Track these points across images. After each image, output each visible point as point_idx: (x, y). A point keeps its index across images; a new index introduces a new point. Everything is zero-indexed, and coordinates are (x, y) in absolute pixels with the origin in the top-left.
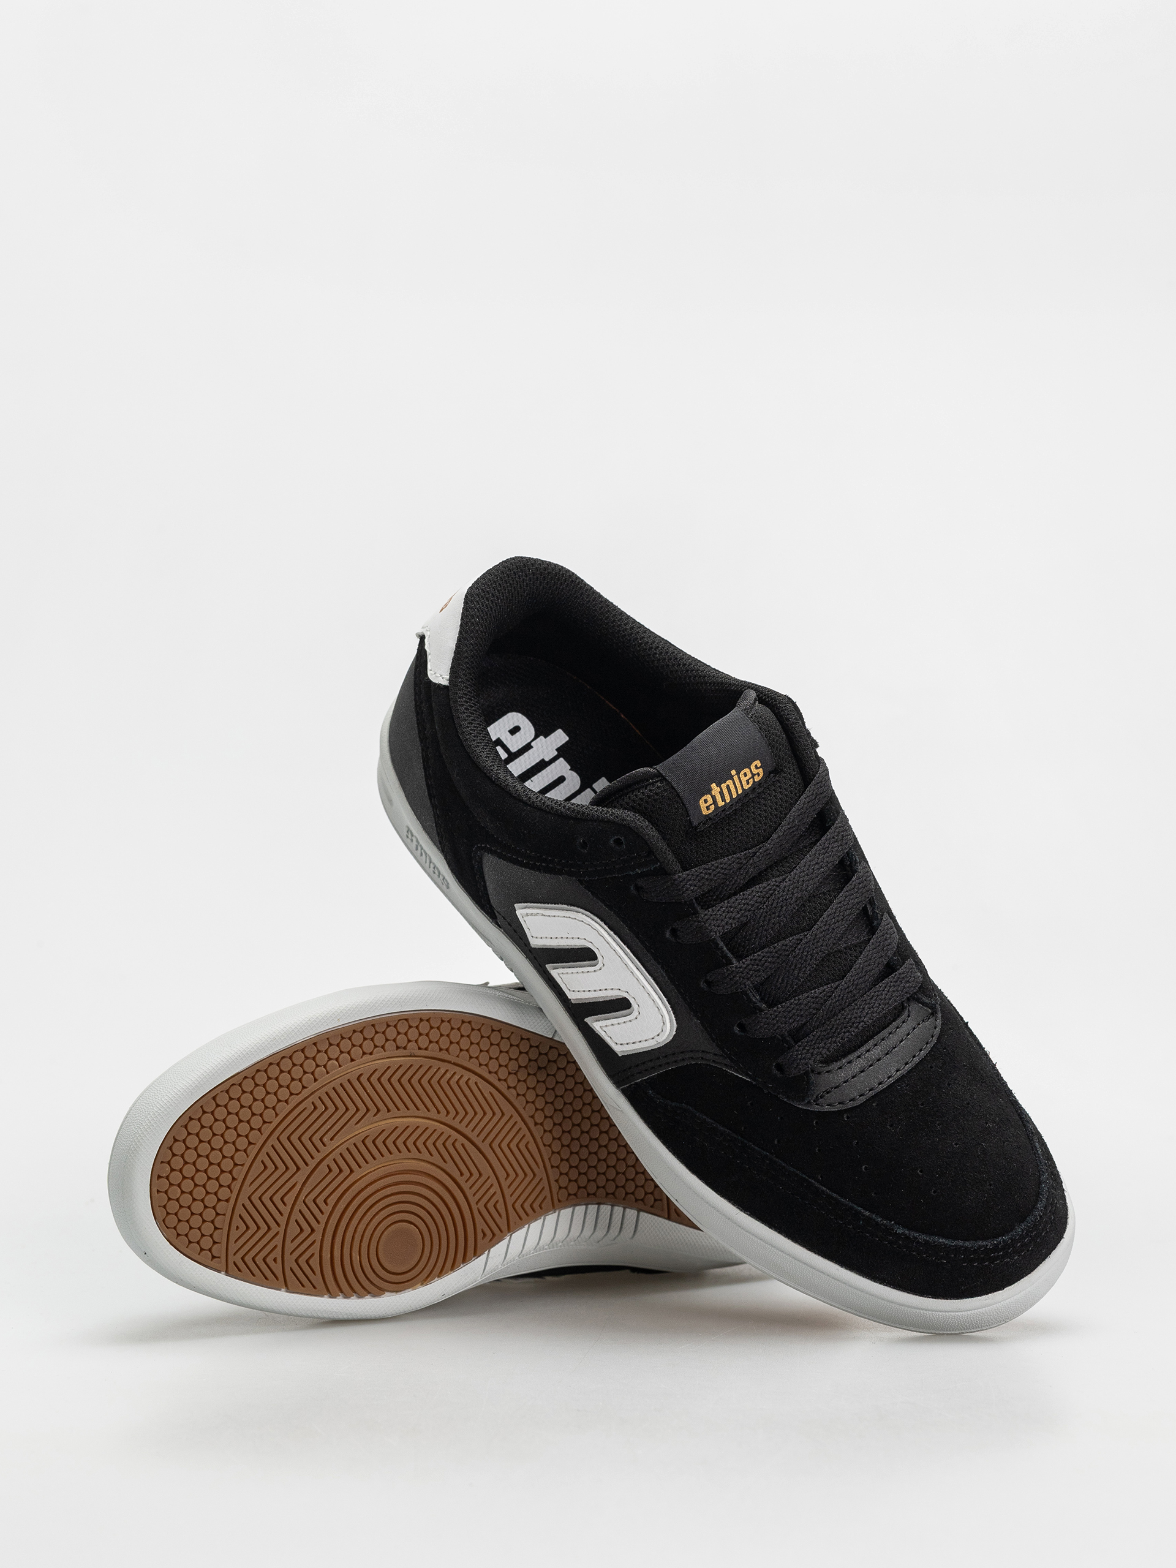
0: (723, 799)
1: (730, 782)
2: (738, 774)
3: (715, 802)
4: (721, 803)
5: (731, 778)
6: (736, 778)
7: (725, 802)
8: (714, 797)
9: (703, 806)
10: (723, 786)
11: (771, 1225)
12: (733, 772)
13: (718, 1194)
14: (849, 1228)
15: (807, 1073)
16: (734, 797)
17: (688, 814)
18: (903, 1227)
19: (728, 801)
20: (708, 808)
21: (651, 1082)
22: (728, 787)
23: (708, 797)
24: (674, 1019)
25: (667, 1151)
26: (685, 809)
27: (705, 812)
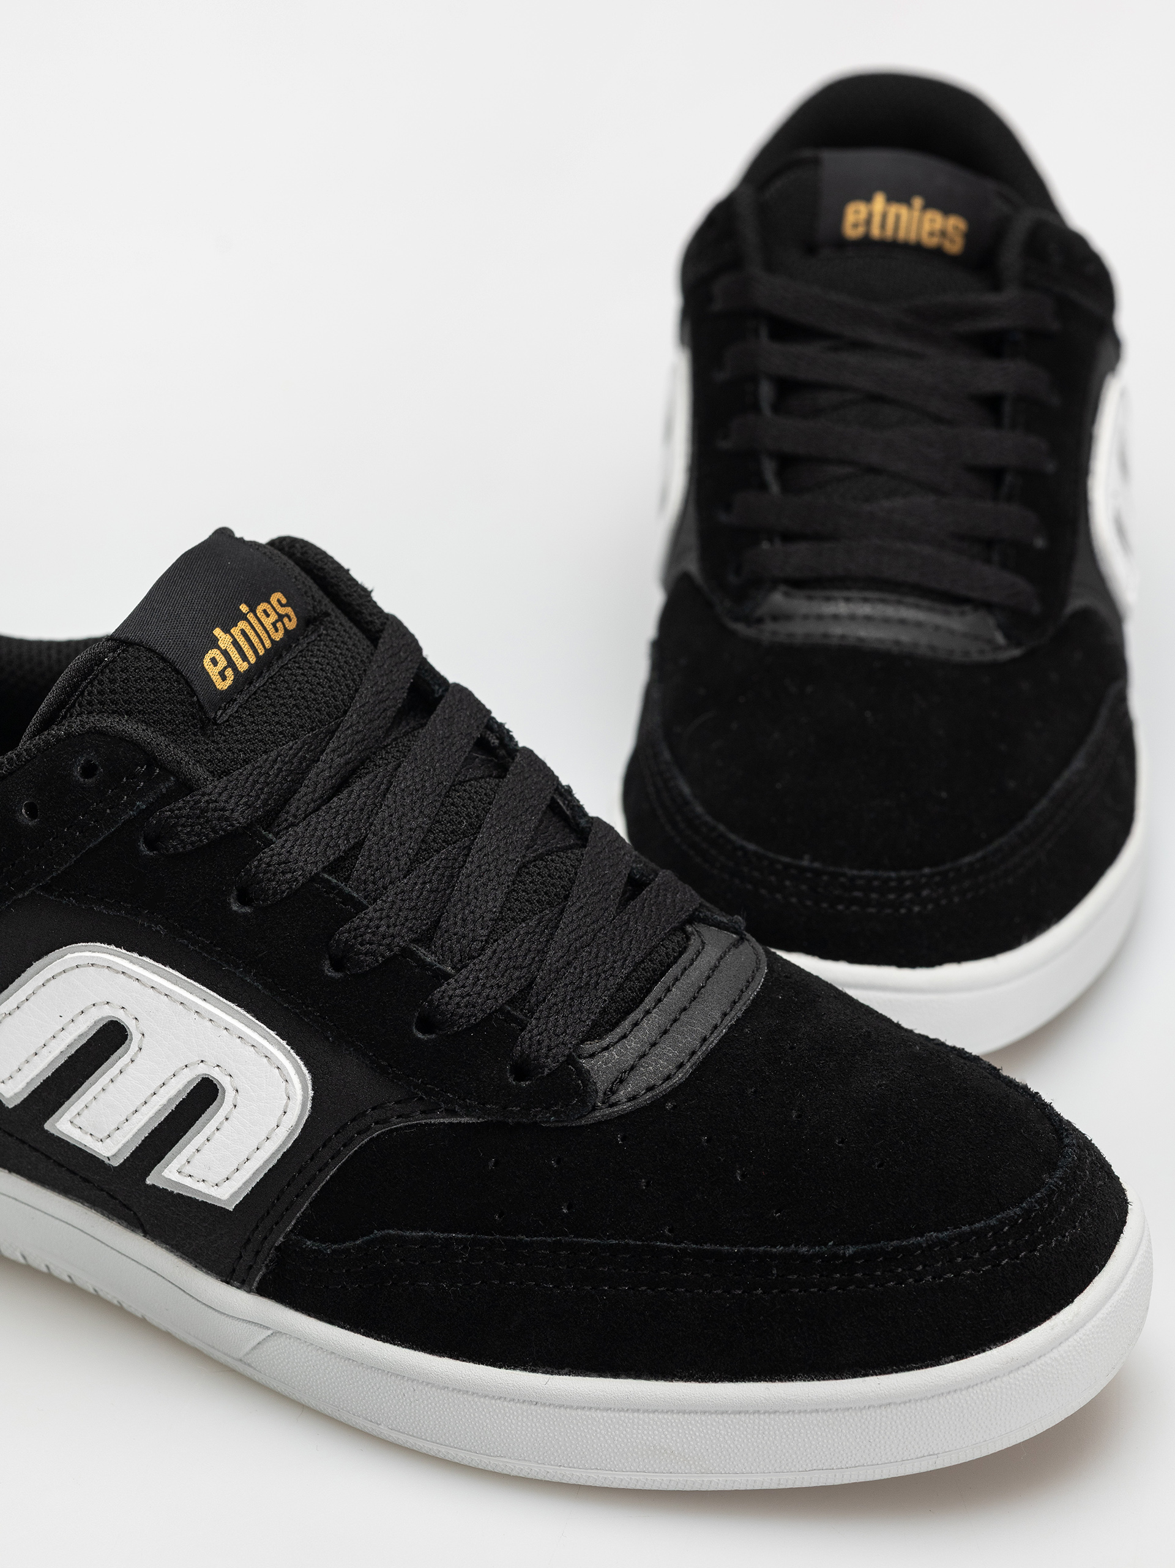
0: (244, 658)
1: (242, 625)
2: (253, 610)
3: (231, 663)
4: (243, 666)
5: (244, 617)
6: (250, 616)
7: (249, 662)
8: (225, 653)
9: (213, 672)
10: (235, 631)
11: (614, 1371)
12: (244, 608)
13: (500, 1367)
14: (757, 1295)
15: (570, 1060)
16: (261, 654)
17: (192, 689)
18: (852, 1245)
19: (253, 659)
20: (224, 678)
21: (305, 1228)
22: (243, 632)
23: (214, 653)
24: (301, 1063)
25: (379, 1344)
26: (182, 681)
27: (222, 685)
